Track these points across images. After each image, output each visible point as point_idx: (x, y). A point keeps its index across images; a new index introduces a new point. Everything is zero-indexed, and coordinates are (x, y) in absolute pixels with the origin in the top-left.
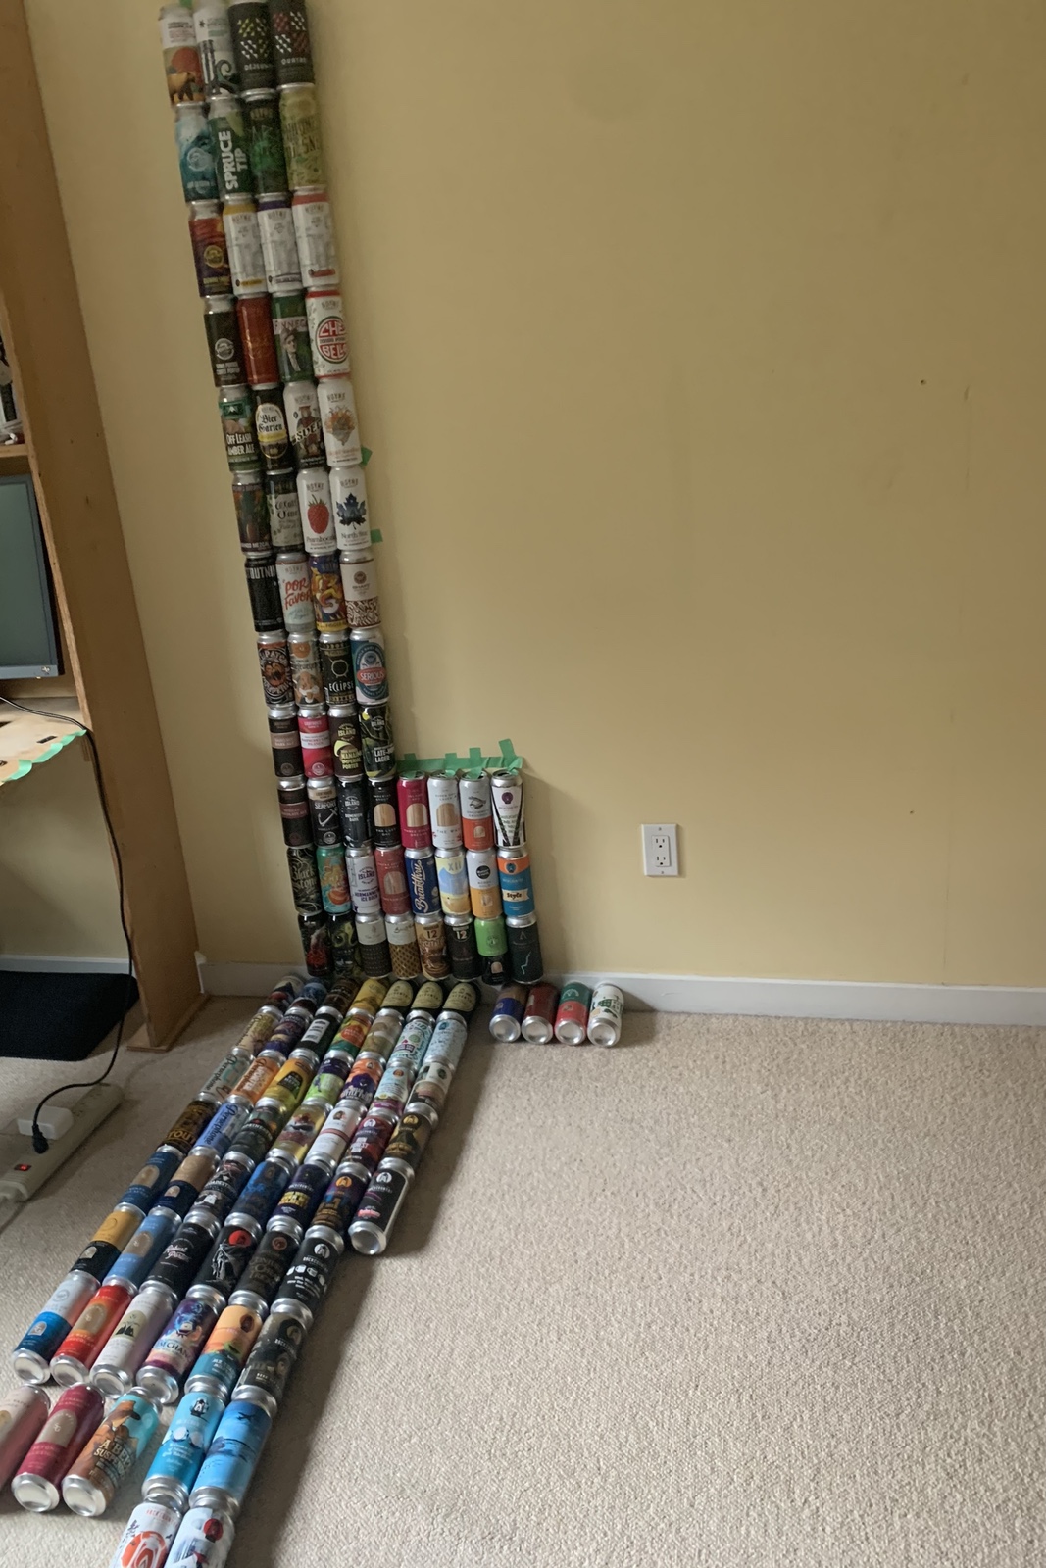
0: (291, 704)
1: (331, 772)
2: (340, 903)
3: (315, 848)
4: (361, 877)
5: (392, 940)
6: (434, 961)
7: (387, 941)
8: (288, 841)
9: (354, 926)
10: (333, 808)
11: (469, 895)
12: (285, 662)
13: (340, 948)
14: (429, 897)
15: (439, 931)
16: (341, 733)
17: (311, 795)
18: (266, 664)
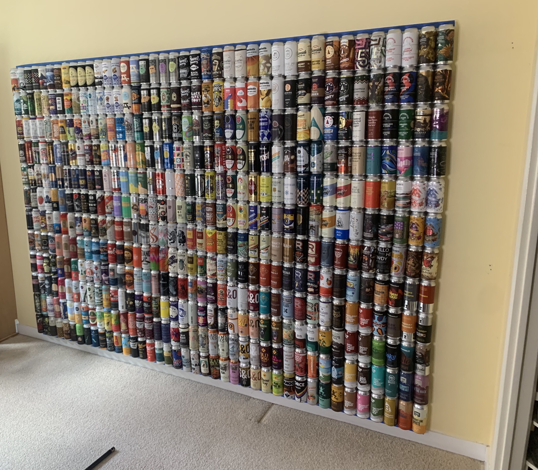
0: (35, 251)
1: (43, 272)
2: (45, 312)
3: (40, 294)
4: (49, 305)
6: (66, 333)
7: (56, 326)
8: (34, 291)
9: (48, 320)
10: (43, 283)
11: (74, 315)
12: (33, 239)
13: (46, 325)
15: (67, 325)
16: (45, 261)
17: (39, 278)
18: (29, 239)
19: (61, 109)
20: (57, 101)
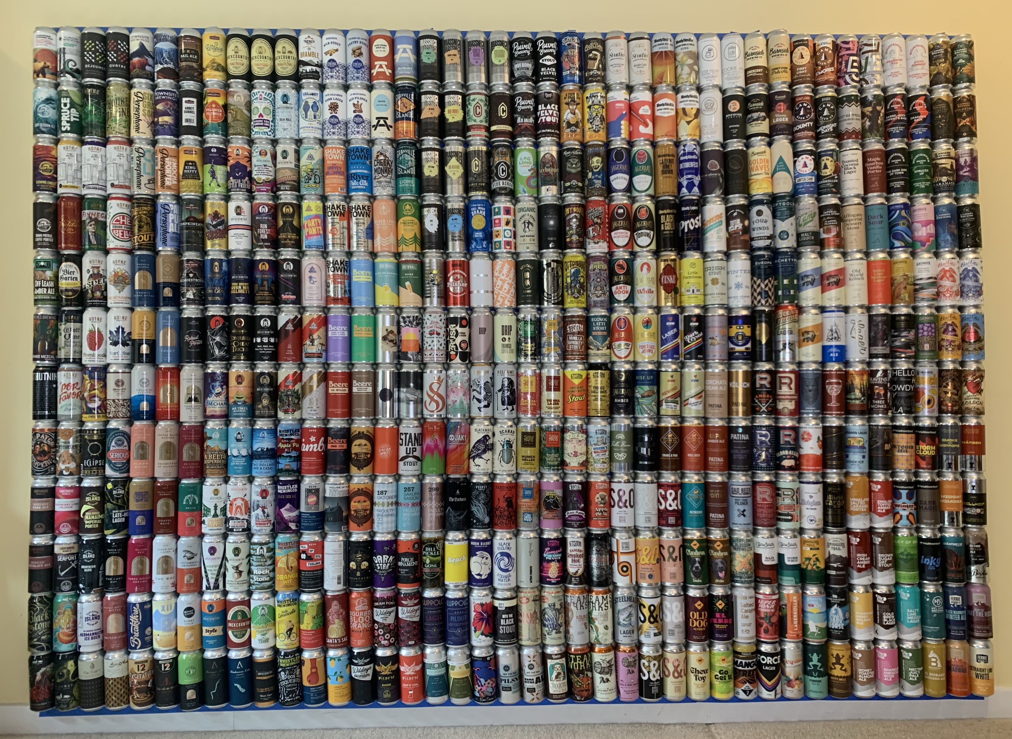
0: (52, 476)
1: (75, 531)
2: (67, 642)
3: (54, 595)
4: (87, 619)
5: (107, 676)
6: (139, 691)
7: (103, 677)
8: (30, 591)
9: (76, 664)
10: (73, 561)
11: (176, 634)
12: (52, 444)
13: (62, 683)
14: (142, 635)
15: (147, 665)
16: (88, 499)
17: (57, 550)
18: (36, 444)
19: (195, 124)
20: (184, 105)
